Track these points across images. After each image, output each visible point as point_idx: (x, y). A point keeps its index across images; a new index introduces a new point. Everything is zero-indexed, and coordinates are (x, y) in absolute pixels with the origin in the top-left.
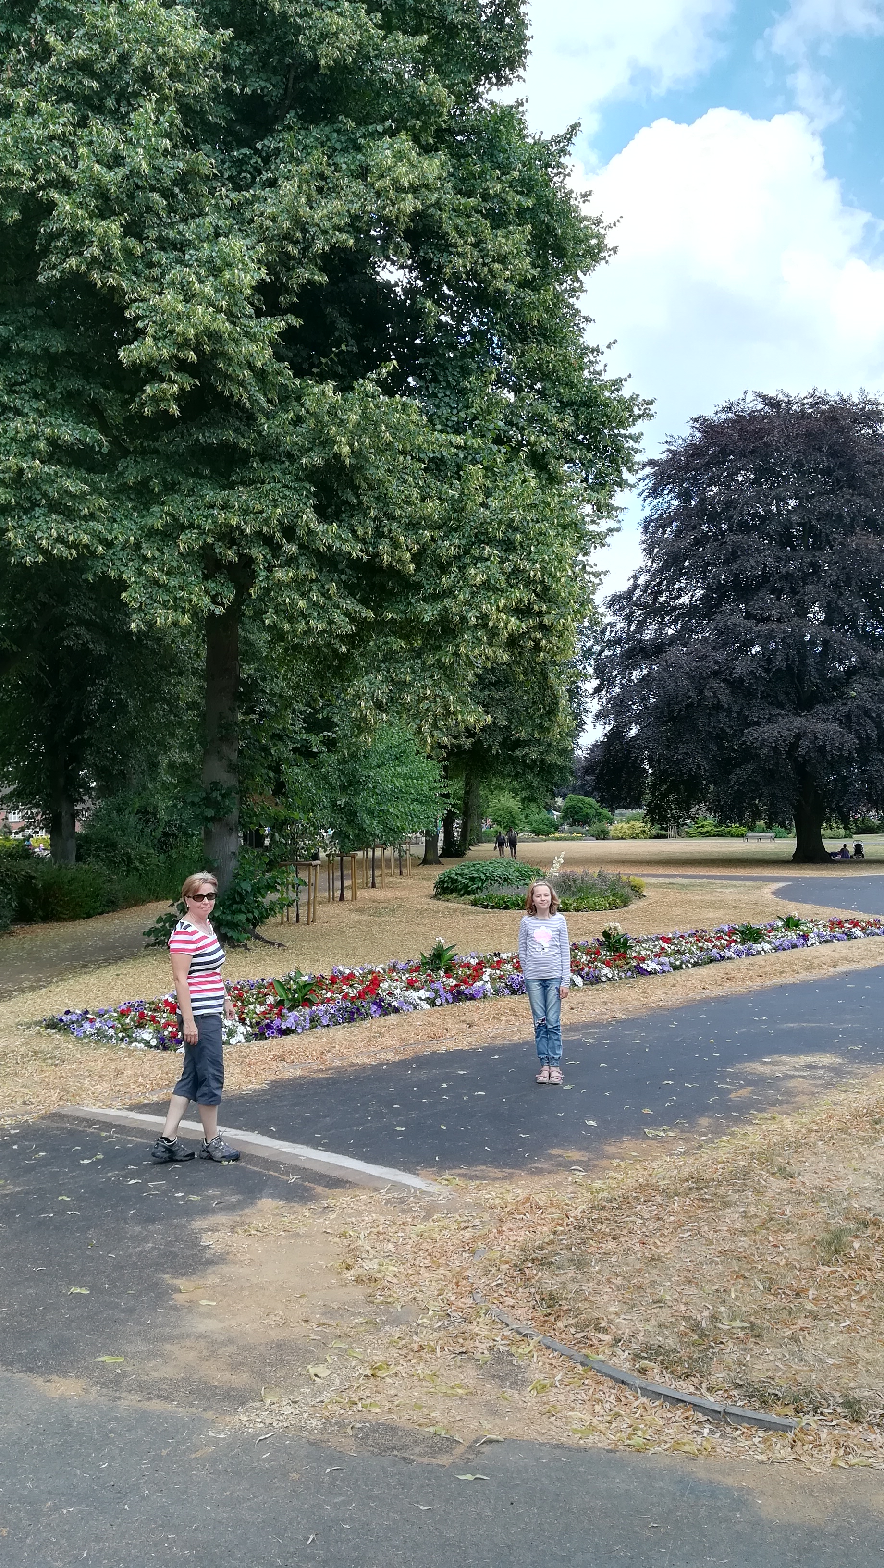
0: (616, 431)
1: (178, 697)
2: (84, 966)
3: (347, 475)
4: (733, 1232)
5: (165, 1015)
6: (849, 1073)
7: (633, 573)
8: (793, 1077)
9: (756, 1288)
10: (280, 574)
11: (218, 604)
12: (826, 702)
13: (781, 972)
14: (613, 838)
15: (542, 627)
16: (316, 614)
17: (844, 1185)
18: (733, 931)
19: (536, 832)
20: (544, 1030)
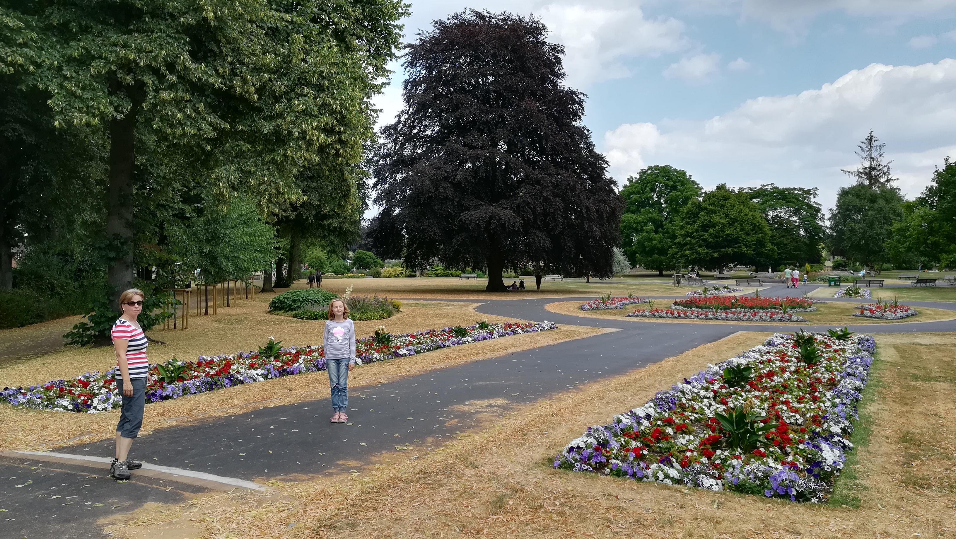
0: (388, 22)
1: (89, 176)
2: (19, 359)
3: (212, 32)
4: (443, 501)
5: (79, 389)
6: (511, 408)
7: (397, 114)
8: (481, 412)
9: (455, 531)
10: (164, 95)
11: (119, 112)
12: (507, 198)
13: (477, 354)
14: (384, 277)
15: (340, 141)
16: (189, 123)
17: (506, 471)
18: (451, 331)
19: (337, 273)
20: (337, 390)
